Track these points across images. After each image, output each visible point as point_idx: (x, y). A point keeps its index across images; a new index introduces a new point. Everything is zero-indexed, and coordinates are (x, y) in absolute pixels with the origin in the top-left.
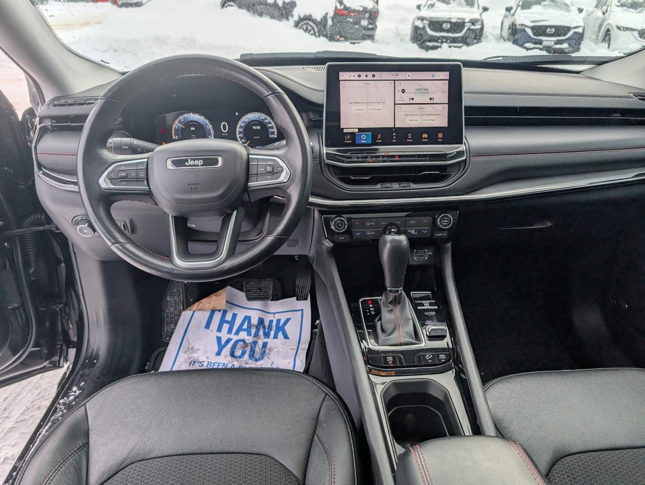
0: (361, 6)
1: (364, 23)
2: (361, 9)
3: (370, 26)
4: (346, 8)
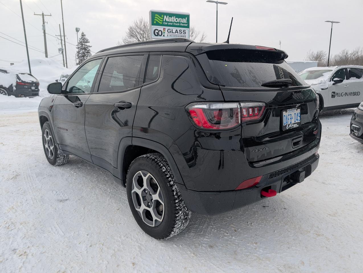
0: (31, 81)
1: (33, 88)
2: (31, 82)
3: (36, 90)
4: (22, 82)
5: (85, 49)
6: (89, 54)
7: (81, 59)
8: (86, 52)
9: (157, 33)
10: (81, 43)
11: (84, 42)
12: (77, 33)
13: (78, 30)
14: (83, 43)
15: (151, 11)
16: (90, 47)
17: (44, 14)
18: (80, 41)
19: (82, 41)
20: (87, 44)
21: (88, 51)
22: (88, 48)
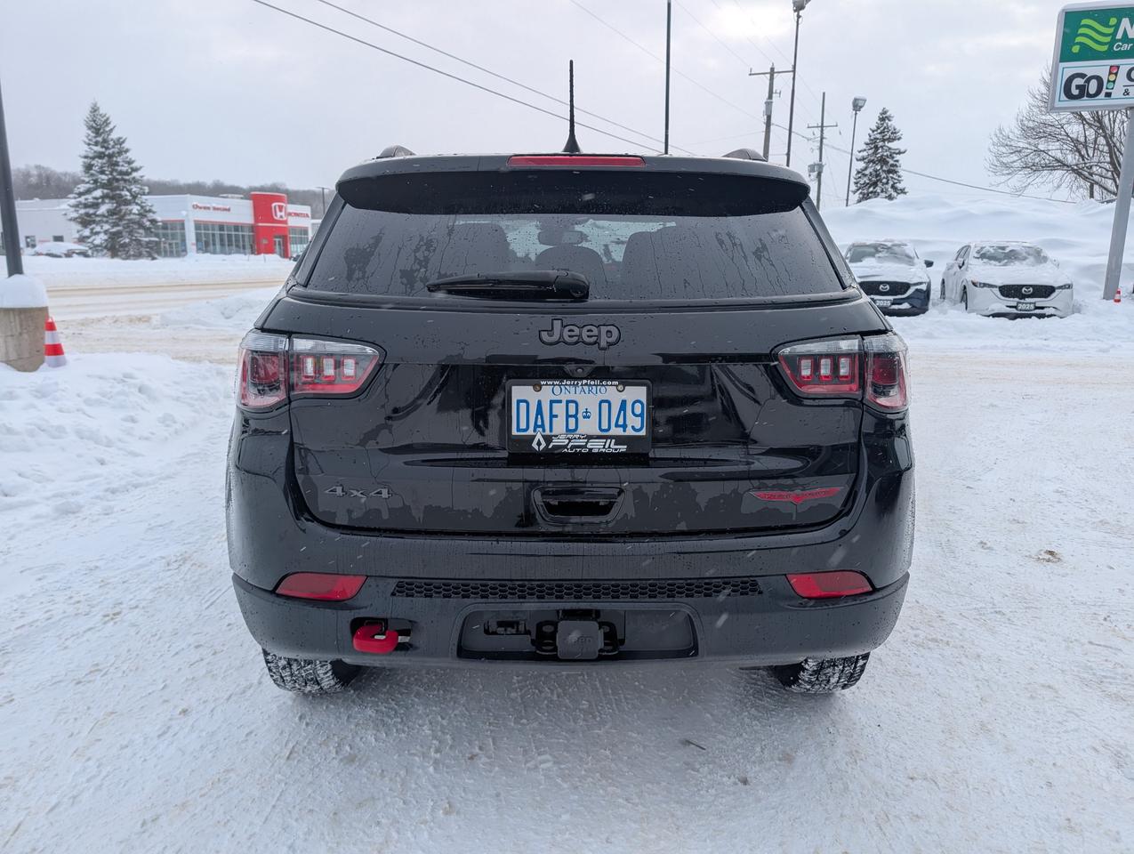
5: (883, 161)
6: (895, 176)
7: (865, 191)
8: (884, 171)
9: (1078, 87)
10: (873, 144)
11: (884, 141)
12: (856, 114)
13: (860, 103)
14: (881, 144)
15: (1063, 10)
16: (900, 153)
17: (775, 70)
18: (872, 138)
19: (878, 136)
20: (892, 145)
21: (892, 165)
22: (893, 158)
